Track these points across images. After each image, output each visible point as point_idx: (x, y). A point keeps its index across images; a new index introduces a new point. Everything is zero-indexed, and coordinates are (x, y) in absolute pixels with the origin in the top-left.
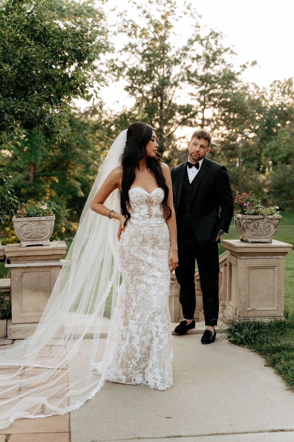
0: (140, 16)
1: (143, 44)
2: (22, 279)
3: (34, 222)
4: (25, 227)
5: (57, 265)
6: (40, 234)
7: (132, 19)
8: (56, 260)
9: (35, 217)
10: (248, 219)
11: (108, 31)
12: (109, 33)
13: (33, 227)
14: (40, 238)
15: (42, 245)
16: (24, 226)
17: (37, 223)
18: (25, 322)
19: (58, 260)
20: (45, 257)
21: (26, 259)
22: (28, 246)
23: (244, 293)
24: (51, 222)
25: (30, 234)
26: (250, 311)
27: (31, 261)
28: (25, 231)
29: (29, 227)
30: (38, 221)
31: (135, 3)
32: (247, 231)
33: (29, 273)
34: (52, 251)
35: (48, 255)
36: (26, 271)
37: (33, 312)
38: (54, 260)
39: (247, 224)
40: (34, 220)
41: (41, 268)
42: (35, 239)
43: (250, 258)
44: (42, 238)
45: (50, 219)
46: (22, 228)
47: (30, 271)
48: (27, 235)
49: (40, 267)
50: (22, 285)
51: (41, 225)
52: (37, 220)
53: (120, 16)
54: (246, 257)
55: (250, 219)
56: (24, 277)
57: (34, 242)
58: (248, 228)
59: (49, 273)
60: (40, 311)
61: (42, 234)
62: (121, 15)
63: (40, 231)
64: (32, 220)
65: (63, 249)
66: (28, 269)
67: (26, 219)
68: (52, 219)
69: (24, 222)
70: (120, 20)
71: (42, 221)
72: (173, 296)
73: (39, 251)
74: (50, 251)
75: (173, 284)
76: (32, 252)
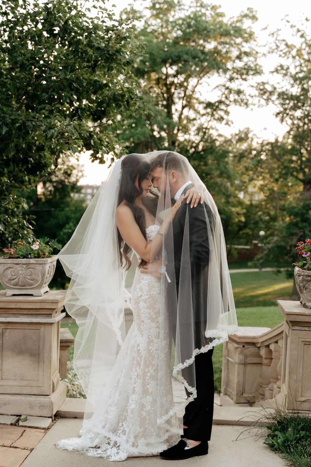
0: (293, 35)
1: (296, 67)
2: (4, 338)
3: (20, 265)
4: (9, 271)
5: (46, 322)
6: (29, 281)
7: (285, 39)
8: (46, 316)
9: (23, 258)
10: (307, 276)
11: (257, 52)
12: (259, 55)
13: (20, 272)
14: (29, 285)
15: (32, 295)
16: (9, 269)
17: (25, 266)
18: (4, 393)
19: (50, 315)
20: (31, 311)
21: (8, 311)
22: (14, 295)
23: (295, 377)
24: (43, 267)
25: (16, 280)
26: (303, 402)
27: (14, 315)
28: (9, 276)
29: (14, 271)
30: (26, 264)
31: (288, 22)
32: (305, 291)
33: (12, 330)
34: (40, 303)
35: (36, 309)
36: (9, 327)
37: (15, 380)
38: (45, 315)
39: (305, 283)
40: (21, 262)
41: (27, 325)
42: (23, 286)
43: (307, 329)
44: (31, 285)
45: (41, 262)
46: (6, 272)
47: (13, 328)
48: (12, 282)
49: (26, 323)
50: (2, 345)
51: (31, 269)
52: (24, 262)
53: (272, 36)
54: (300, 328)
55: (309, 276)
56: (6, 335)
57: (22, 291)
58: (306, 289)
59: (37, 331)
60: (24, 380)
61: (31, 281)
62: (273, 34)
63: (29, 277)
64: (17, 262)
65: (54, 301)
66: (10, 325)
67: (10, 261)
68: (44, 263)
69: (9, 265)
70: (272, 39)
71: (31, 264)
72: (236, 363)
73: (23, 303)
74: (37, 304)
75: (238, 348)
76: (15, 303)
